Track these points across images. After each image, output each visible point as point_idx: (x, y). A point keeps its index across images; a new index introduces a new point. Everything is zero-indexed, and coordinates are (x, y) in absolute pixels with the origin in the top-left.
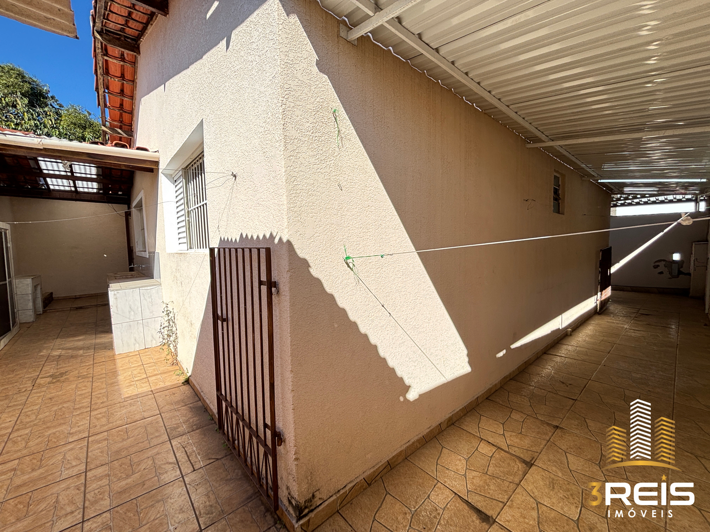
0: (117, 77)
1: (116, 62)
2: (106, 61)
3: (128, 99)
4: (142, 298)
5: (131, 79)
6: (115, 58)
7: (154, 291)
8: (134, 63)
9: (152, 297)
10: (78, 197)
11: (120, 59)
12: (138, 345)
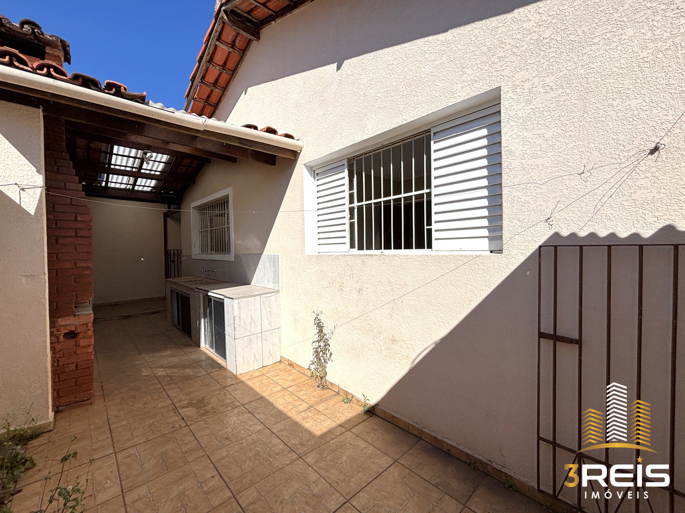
0: (219, 65)
1: (226, 48)
2: (216, 46)
3: (219, 91)
4: (262, 307)
5: (231, 69)
6: (226, 43)
7: (273, 298)
8: (244, 51)
9: (272, 306)
10: (133, 196)
11: (231, 46)
12: (257, 363)
